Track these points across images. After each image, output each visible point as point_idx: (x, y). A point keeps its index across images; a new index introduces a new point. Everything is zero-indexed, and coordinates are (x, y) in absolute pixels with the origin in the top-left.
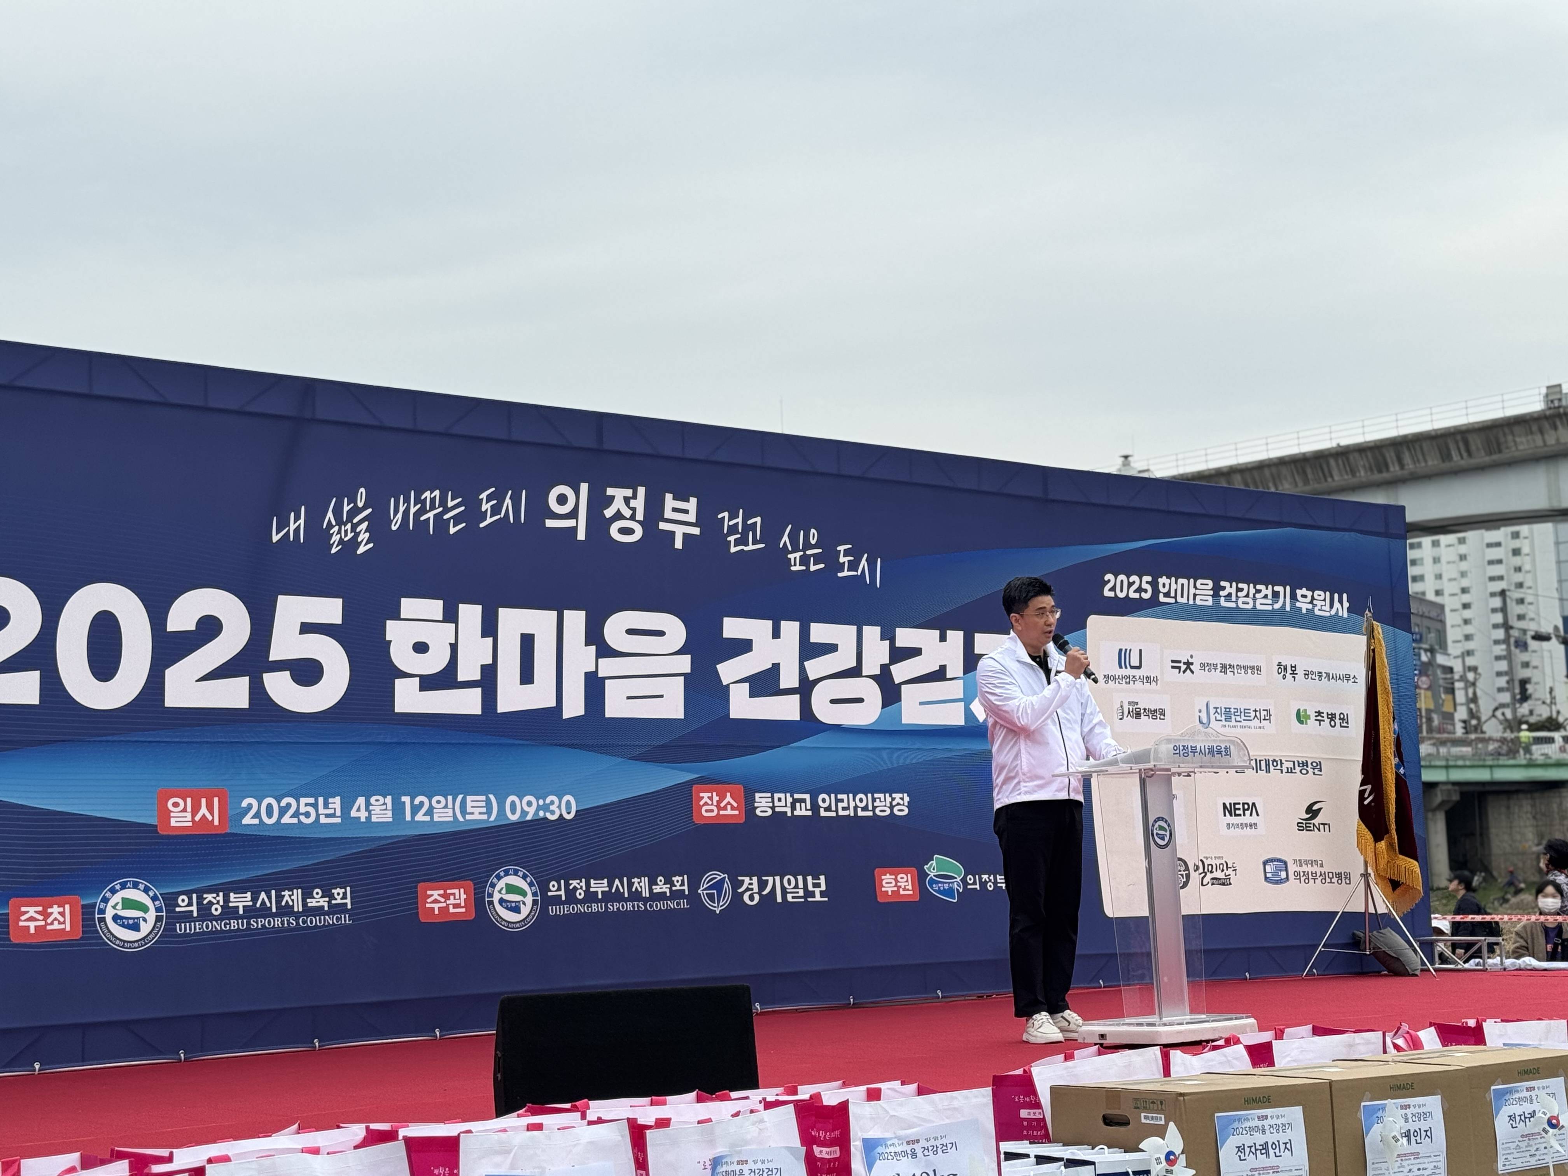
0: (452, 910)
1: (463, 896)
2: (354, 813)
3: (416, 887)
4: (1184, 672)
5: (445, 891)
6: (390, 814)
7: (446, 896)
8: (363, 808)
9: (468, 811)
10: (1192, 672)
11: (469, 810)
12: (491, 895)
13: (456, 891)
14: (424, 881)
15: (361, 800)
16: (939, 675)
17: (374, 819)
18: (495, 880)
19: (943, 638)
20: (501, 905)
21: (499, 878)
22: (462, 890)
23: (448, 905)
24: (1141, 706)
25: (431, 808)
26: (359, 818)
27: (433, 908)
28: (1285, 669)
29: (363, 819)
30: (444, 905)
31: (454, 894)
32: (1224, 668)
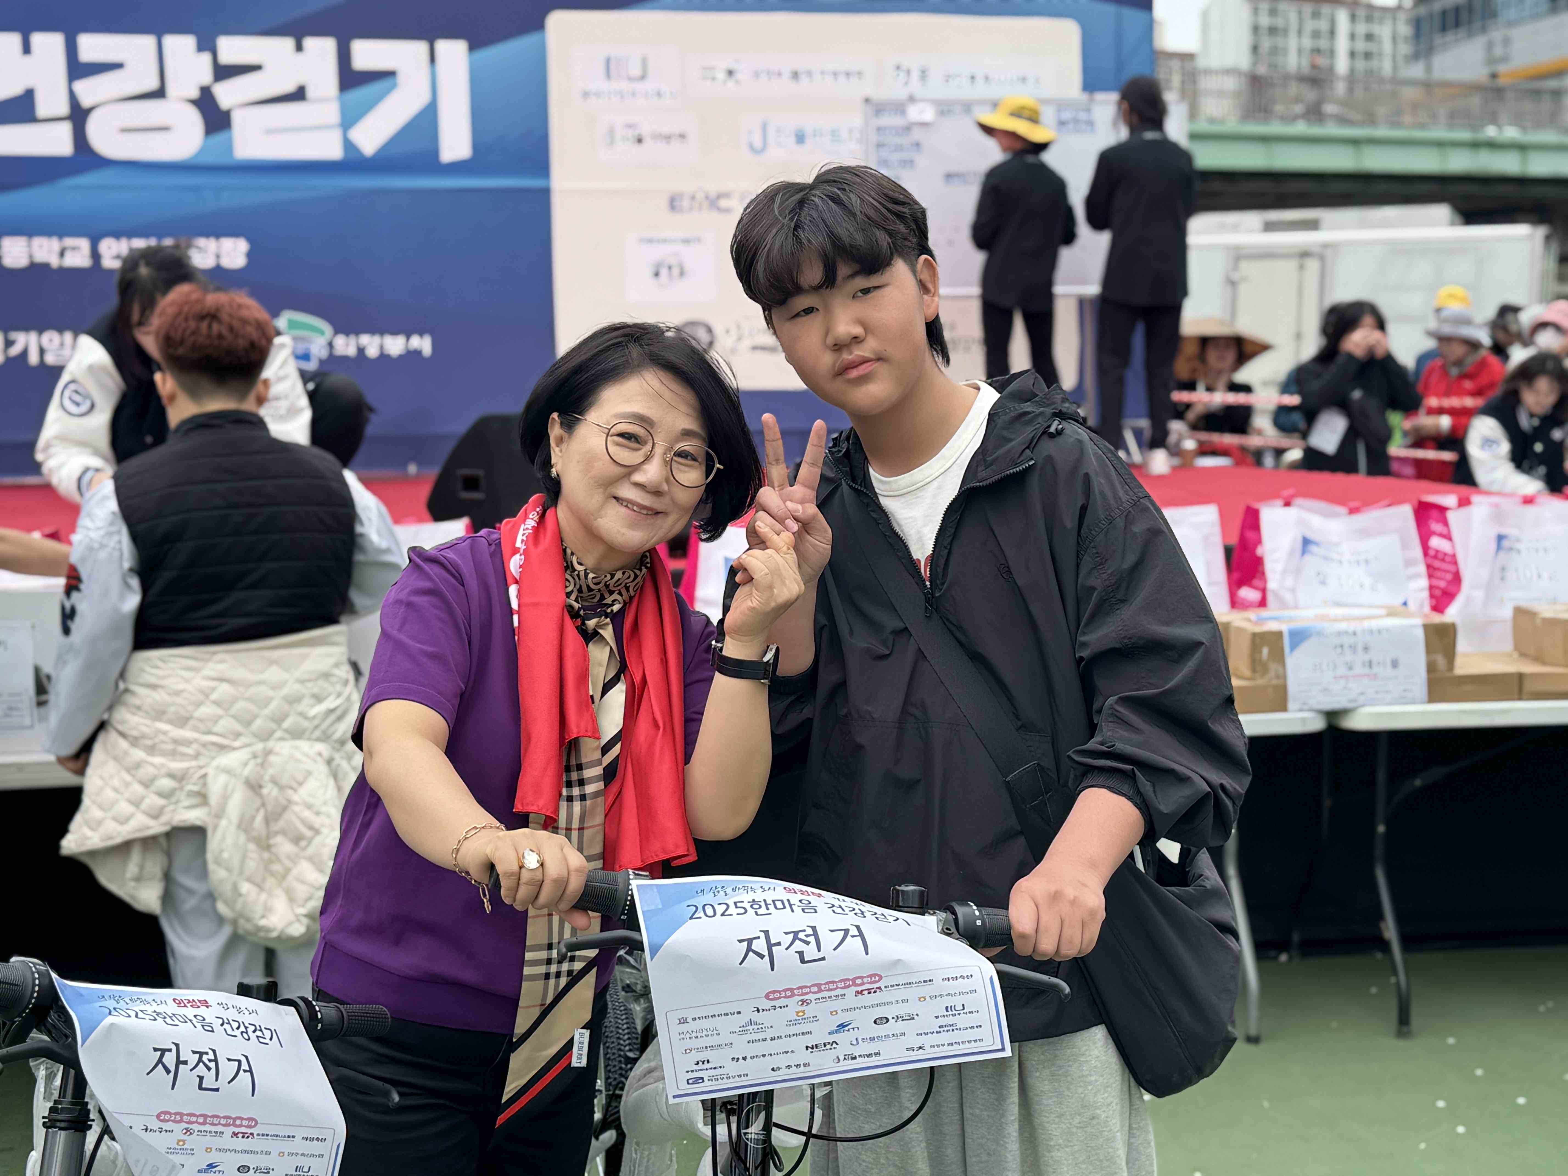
4: (725, 82)
10: (737, 82)
16: (299, 95)
19: (299, 48)
24: (645, 130)
28: (908, 72)
32: (795, 75)
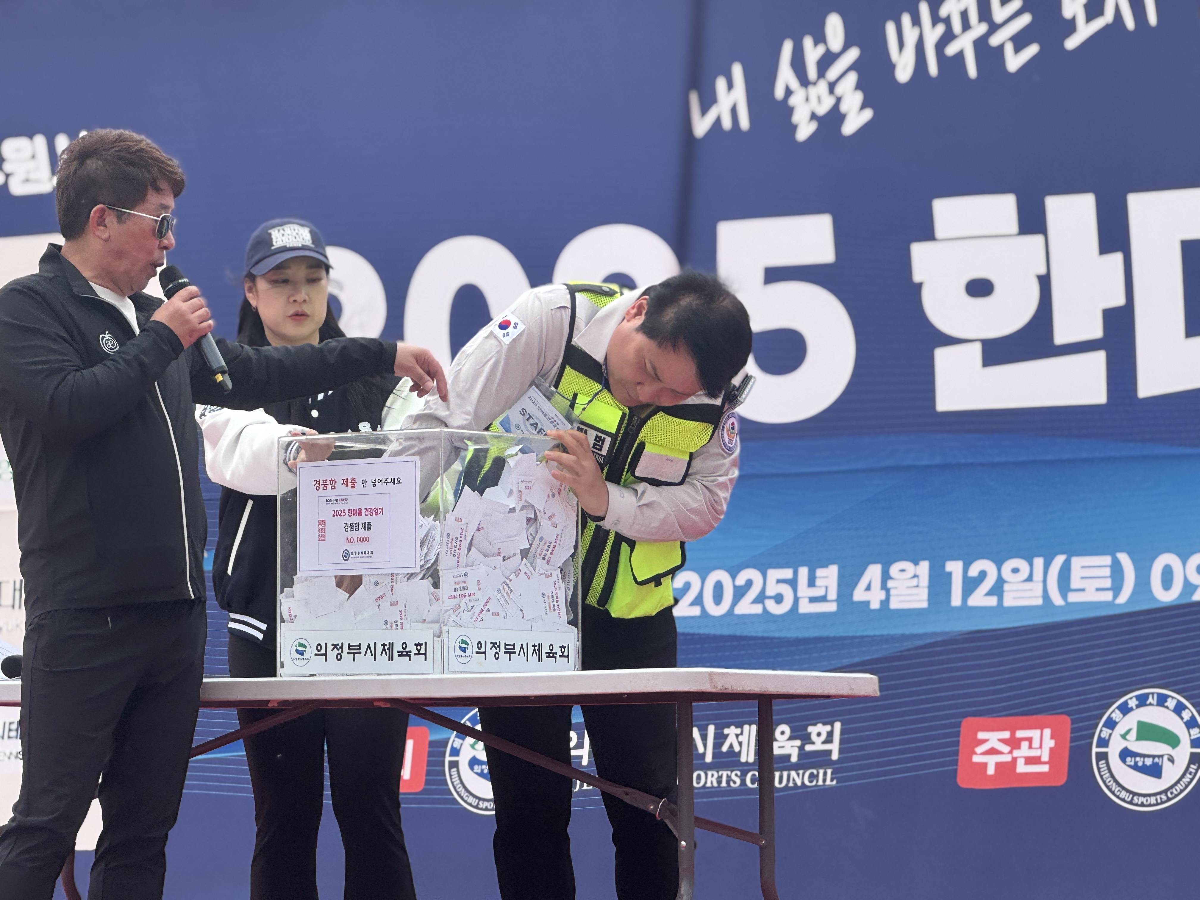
0: (1022, 768)
1: (1049, 743)
2: (859, 595)
3: (959, 725)
5: (1013, 734)
6: (924, 594)
7: (1014, 743)
8: (877, 584)
9: (1073, 586)
11: (1075, 583)
12: (1104, 743)
13: (1035, 734)
14: (975, 714)
15: (874, 572)
17: (894, 604)
18: (1117, 715)
20: (1123, 760)
21: (1125, 710)
22: (1047, 732)
23: (1015, 760)
25: (1000, 582)
26: (868, 603)
27: (985, 765)
29: (875, 605)
30: (1008, 758)
31: (1030, 740)
